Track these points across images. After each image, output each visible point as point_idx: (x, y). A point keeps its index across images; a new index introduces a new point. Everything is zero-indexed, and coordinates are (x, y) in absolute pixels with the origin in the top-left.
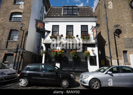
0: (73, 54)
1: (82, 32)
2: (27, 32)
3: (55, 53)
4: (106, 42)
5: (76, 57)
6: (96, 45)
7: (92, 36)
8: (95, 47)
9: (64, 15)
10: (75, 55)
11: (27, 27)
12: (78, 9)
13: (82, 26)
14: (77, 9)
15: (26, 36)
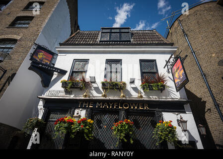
0: (121, 132)
1: (142, 73)
2: (14, 75)
3: (66, 125)
4: (205, 102)
5: (132, 142)
6: (187, 107)
7: (170, 84)
8: (184, 112)
9: (103, 41)
10: (127, 136)
11: (17, 65)
12: (132, 34)
13: (141, 61)
14: (129, 32)
15: (7, 84)
